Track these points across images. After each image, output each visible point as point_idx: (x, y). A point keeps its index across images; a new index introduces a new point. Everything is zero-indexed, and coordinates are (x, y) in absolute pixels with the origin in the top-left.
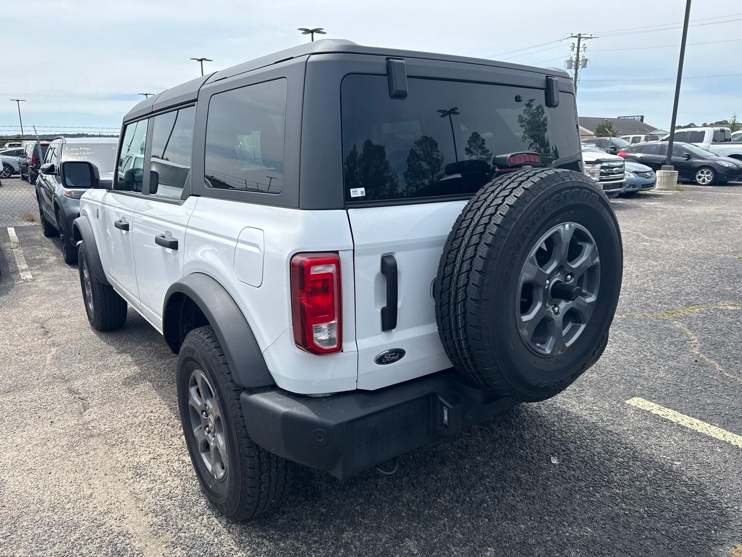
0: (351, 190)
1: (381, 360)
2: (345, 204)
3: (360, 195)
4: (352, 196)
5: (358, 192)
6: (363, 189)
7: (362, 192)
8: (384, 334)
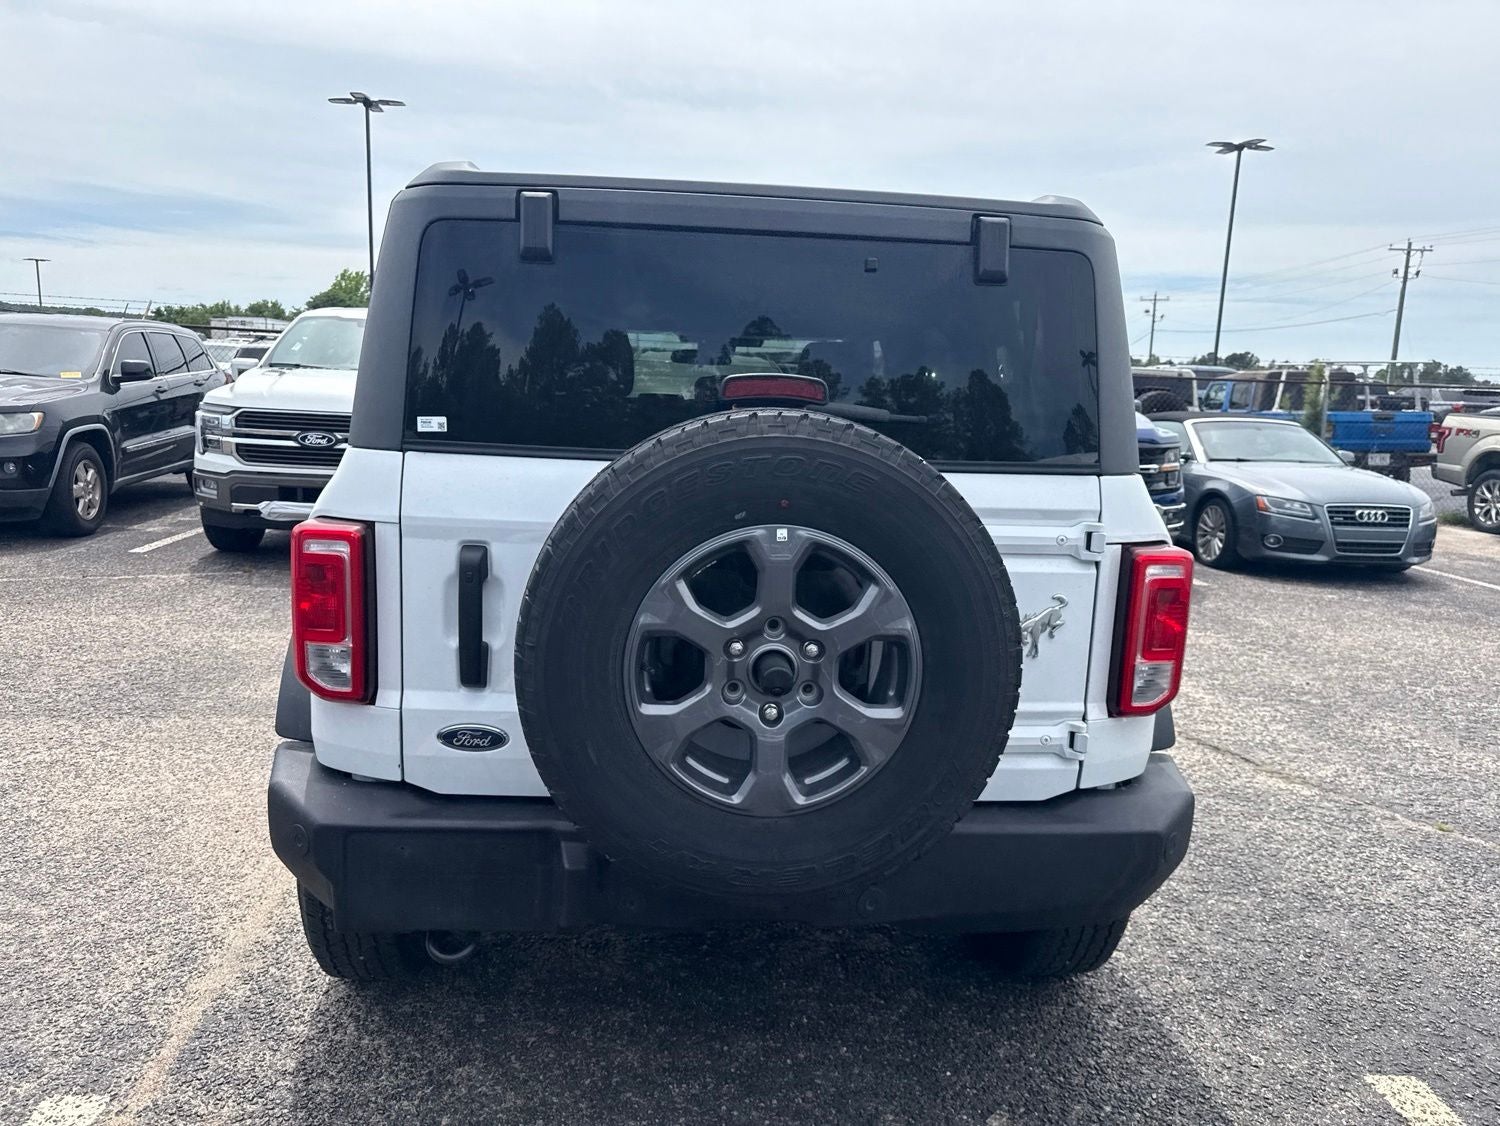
0: (419, 419)
1: (449, 738)
2: (403, 443)
3: (435, 429)
4: (420, 429)
5: (434, 424)
6: (443, 420)
7: (441, 425)
8: (463, 691)
